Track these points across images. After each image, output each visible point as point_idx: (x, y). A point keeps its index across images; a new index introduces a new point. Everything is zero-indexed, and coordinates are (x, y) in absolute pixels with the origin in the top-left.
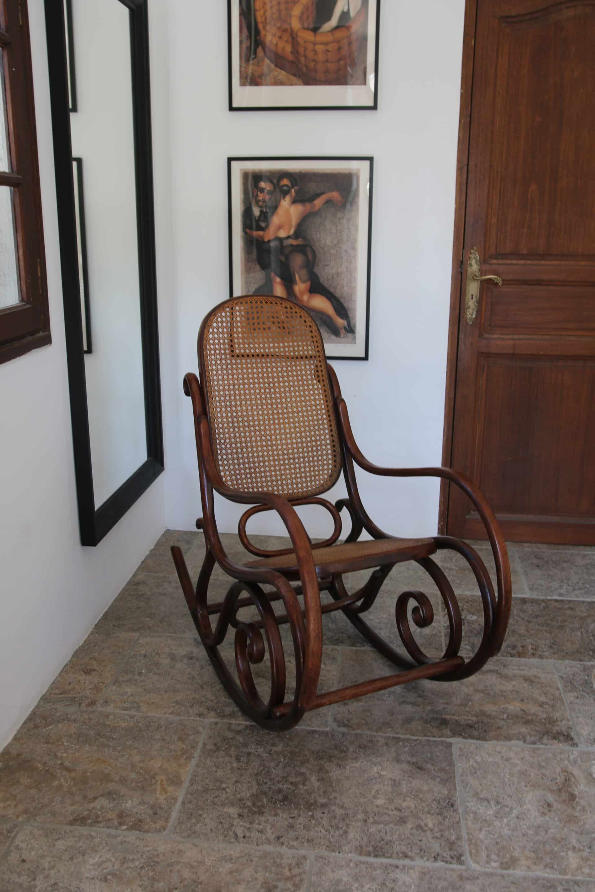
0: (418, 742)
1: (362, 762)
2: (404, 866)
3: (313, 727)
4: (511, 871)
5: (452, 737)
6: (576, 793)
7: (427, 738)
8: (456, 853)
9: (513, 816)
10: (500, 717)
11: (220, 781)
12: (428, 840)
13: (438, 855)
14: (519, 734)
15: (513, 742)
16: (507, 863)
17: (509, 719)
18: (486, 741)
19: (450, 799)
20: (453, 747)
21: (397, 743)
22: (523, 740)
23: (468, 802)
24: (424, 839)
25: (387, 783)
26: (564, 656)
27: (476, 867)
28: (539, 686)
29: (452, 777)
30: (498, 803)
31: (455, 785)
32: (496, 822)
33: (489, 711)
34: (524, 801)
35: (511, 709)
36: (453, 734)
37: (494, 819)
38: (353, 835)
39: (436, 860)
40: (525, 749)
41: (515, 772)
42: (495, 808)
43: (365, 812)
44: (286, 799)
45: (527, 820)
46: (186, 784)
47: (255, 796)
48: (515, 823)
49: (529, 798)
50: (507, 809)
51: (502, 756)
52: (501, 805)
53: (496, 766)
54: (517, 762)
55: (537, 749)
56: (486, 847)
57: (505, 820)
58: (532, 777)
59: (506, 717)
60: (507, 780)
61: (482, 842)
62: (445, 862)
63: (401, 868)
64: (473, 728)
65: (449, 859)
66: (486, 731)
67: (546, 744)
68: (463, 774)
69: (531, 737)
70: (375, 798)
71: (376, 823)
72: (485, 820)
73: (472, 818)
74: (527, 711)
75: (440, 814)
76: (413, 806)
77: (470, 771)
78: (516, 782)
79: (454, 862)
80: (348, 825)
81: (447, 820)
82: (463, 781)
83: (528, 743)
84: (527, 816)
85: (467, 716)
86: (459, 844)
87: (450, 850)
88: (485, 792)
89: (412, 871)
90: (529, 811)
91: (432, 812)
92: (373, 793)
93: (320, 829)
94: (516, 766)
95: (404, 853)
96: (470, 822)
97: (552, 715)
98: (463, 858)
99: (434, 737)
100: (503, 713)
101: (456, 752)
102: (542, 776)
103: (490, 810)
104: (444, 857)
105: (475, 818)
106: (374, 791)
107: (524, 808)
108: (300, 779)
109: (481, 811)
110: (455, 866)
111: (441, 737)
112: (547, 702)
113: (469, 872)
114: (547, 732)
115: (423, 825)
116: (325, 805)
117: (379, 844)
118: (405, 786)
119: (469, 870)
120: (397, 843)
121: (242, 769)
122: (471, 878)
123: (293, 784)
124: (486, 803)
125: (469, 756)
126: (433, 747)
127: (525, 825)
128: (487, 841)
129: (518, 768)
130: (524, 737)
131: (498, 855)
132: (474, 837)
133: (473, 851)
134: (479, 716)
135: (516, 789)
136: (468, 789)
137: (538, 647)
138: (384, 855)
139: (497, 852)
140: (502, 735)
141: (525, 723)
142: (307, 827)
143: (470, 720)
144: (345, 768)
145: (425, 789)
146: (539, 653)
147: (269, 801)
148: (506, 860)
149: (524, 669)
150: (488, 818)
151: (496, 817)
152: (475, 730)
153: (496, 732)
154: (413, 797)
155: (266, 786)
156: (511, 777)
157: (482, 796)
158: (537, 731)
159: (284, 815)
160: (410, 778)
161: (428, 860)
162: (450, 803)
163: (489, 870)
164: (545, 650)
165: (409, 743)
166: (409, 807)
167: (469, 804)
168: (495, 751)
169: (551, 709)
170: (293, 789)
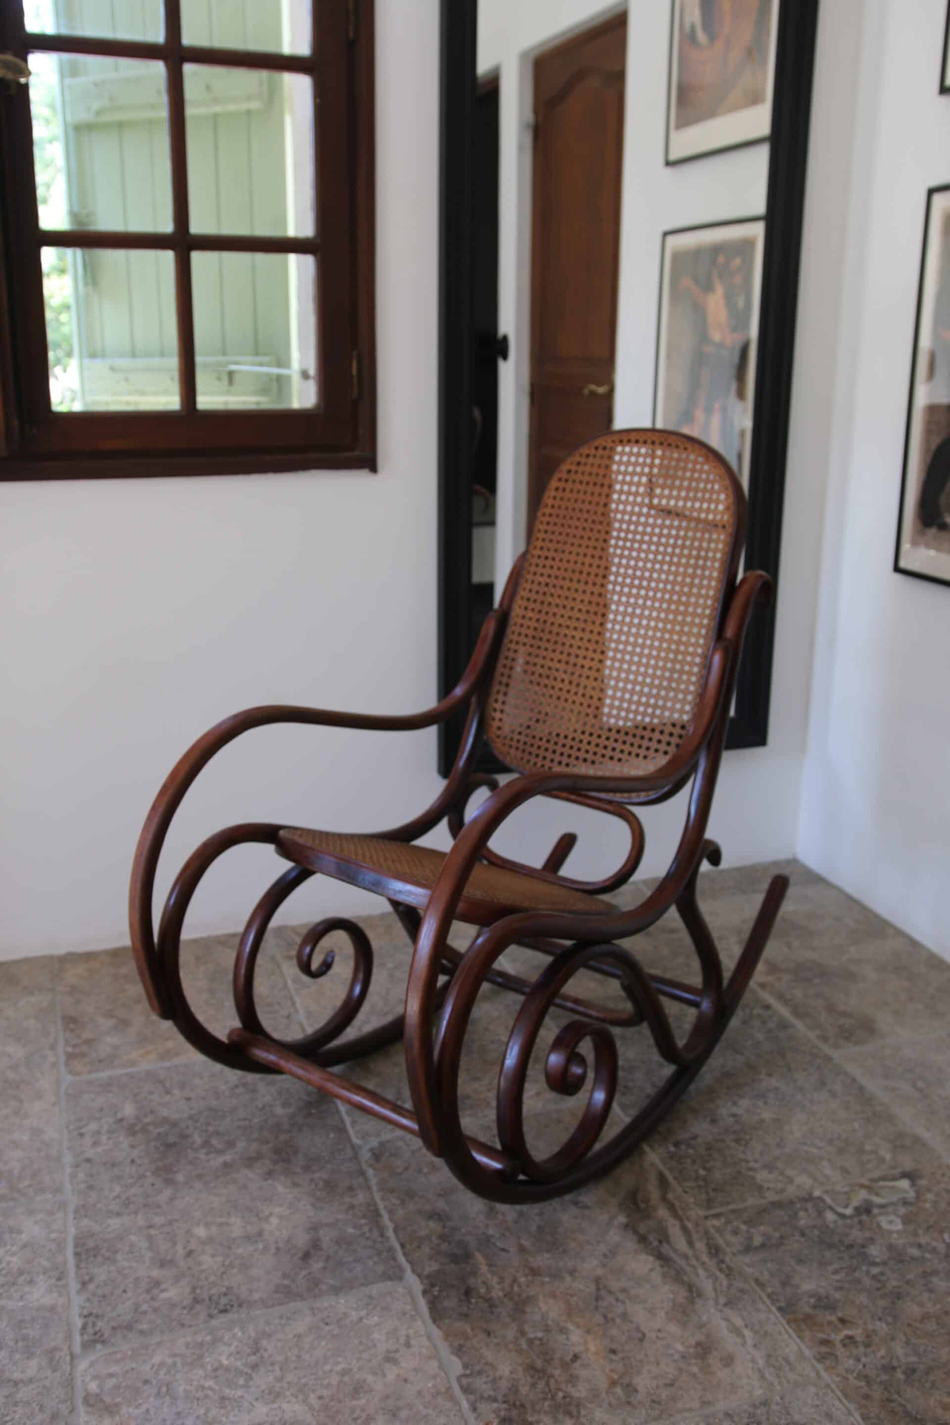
0: (379, 1239)
1: (290, 1193)
2: (65, 1286)
4: (81, 1409)
5: (419, 1276)
7: (398, 1247)
8: (106, 1336)
9: (227, 1392)
10: (527, 1328)
11: (182, 1086)
12: (129, 1299)
13: (97, 1316)
14: (486, 1364)
15: (454, 1358)
16: (102, 1401)
17: (530, 1342)
18: (434, 1321)
19: (240, 1306)
20: (389, 1283)
21: (364, 1217)
22: (468, 1372)
23: (242, 1329)
24: (129, 1294)
25: (249, 1228)
26: (867, 1397)
27: (82, 1365)
28: (695, 1369)
29: (300, 1297)
30: (255, 1367)
31: (281, 1304)
32: (201, 1372)
33: (540, 1309)
34: (274, 1402)
35: (567, 1339)
36: (429, 1276)
37: (209, 1367)
38: (115, 1223)
39: (85, 1317)
40: (439, 1380)
41: (357, 1376)
42: (239, 1364)
43: (171, 1223)
44: (169, 1146)
45: (223, 1411)
46: (167, 1064)
47: (165, 1120)
48: (207, 1396)
49: (285, 1406)
50: (241, 1381)
51: (397, 1351)
52: (250, 1372)
53: (361, 1347)
54: (392, 1373)
55: (452, 1398)
56: (133, 1369)
57: (210, 1383)
58: (354, 1402)
59: (532, 1336)
60: (327, 1368)
61: (144, 1361)
62: (84, 1327)
63: (59, 1283)
64: (463, 1298)
65: (90, 1330)
66: (466, 1315)
67: (475, 1409)
68: (318, 1309)
69: (486, 1383)
70: (207, 1225)
71: (150, 1238)
72: (201, 1357)
73: (200, 1340)
74: (577, 1365)
75: (196, 1301)
76: (205, 1267)
77: (328, 1317)
78: (326, 1381)
79: (86, 1338)
80: (136, 1213)
81: (185, 1312)
82: (295, 1313)
83: (464, 1381)
84: (233, 1410)
85: (499, 1283)
86: (130, 1335)
87: (114, 1328)
88: (279, 1344)
89: (55, 1295)
90: (249, 1411)
91: (198, 1291)
92: (219, 1220)
93: (118, 1189)
94: (375, 1374)
95: (91, 1280)
96: (189, 1339)
97: (589, 1405)
98: (99, 1347)
99: (405, 1254)
100: (547, 1330)
101: (376, 1289)
102: (364, 1415)
103: (232, 1359)
104: (94, 1324)
105: (202, 1344)
106: (223, 1220)
107: (255, 1403)
108: (220, 1146)
109: (224, 1348)
110: (77, 1339)
111: (410, 1262)
112: (636, 1391)
113: (68, 1358)
114: (522, 1405)
115: (163, 1287)
116: (169, 1182)
117: (103, 1251)
118: (251, 1248)
119: (72, 1357)
120: (112, 1268)
121: (217, 1095)
122: (54, 1363)
123: (206, 1144)
124: (248, 1350)
125: (375, 1307)
126: (376, 1259)
127: (208, 1410)
128: (148, 1368)
129: (370, 1379)
130: (480, 1373)
131: (117, 1387)
132: (153, 1350)
133: (119, 1356)
134: (511, 1299)
135: (305, 1385)
136: (277, 1321)
137: (867, 1345)
138: (81, 1260)
139: (124, 1384)
140: (467, 1338)
141: (531, 1368)
142: (119, 1178)
143: (489, 1289)
144: (266, 1180)
145: (255, 1272)
146: (840, 1351)
147: (159, 1134)
148: (108, 1399)
149: (744, 1337)
150: (208, 1360)
151: (215, 1370)
152: (461, 1301)
153: (473, 1329)
154: (227, 1263)
155: (190, 1123)
156: (338, 1373)
157: (264, 1343)
158: (514, 1389)
159: (135, 1153)
160: (273, 1250)
161: (83, 1308)
162: (229, 1307)
163: (78, 1382)
164: (863, 1359)
165: (370, 1230)
166: (200, 1263)
167: (236, 1330)
168: (408, 1337)
169: (614, 1402)
170: (195, 1146)
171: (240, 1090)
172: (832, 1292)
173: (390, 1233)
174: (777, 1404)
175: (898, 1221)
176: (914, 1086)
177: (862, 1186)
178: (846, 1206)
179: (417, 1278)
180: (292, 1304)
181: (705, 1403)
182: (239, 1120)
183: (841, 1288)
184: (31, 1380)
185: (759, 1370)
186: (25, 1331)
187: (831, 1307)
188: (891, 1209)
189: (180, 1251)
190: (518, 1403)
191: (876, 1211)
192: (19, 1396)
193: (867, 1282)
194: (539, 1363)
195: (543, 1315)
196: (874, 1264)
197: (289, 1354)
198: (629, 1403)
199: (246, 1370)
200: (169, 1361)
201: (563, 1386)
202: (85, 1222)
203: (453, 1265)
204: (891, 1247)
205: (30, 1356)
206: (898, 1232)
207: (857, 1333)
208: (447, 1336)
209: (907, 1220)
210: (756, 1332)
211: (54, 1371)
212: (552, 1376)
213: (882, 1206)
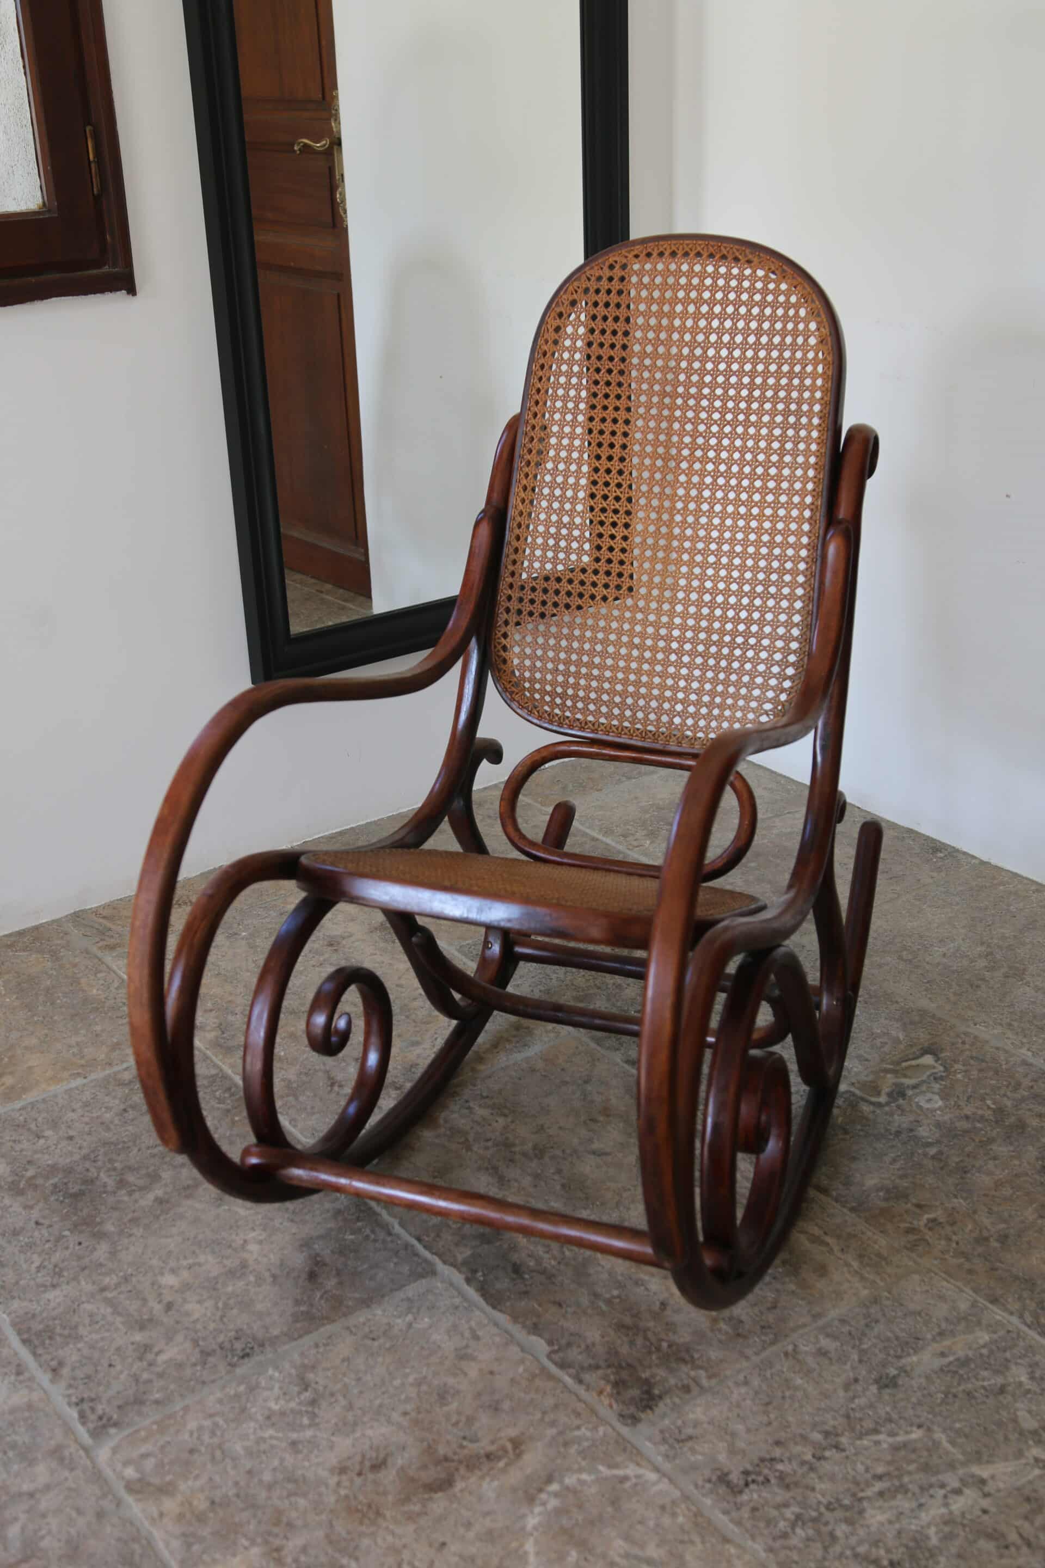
0: (389, 1239)
1: (257, 1213)
2: (32, 1379)
3: (295, 1126)
4: (129, 1499)
5: (453, 1265)
6: (459, 1485)
7: (414, 1242)
8: (115, 1417)
9: (294, 1436)
10: (599, 1290)
11: (54, 1125)
12: (121, 1372)
13: (92, 1400)
14: (571, 1334)
15: (534, 1338)
16: (149, 1484)
17: (609, 1302)
18: (494, 1307)
19: (262, 1345)
20: (424, 1281)
21: (358, 1219)
22: (556, 1347)
23: (276, 1368)
24: (119, 1367)
25: (228, 1263)
26: (970, 1272)
27: (103, 1454)
28: (792, 1287)
29: (328, 1319)
30: (313, 1402)
31: (308, 1332)
32: (252, 1424)
33: (603, 1267)
34: (353, 1431)
35: (647, 1289)
36: (465, 1263)
37: (260, 1418)
38: (54, 1296)
39: (77, 1404)
40: (528, 1363)
41: (436, 1382)
42: (293, 1405)
43: (126, 1279)
44: (76, 1196)
45: (300, 1456)
46: (18, 1104)
47: (54, 1169)
48: (272, 1447)
49: (369, 1432)
50: (306, 1421)
51: (467, 1346)
52: (310, 1409)
53: (425, 1353)
54: (473, 1371)
55: (551, 1377)
56: (169, 1443)
57: (271, 1432)
58: (445, 1409)
59: (608, 1296)
60: (397, 1382)
61: (178, 1431)
62: (82, 1416)
63: (21, 1378)
64: (515, 1276)
65: (93, 1417)
66: (526, 1293)
67: (580, 1382)
68: (355, 1326)
69: (581, 1353)
70: (173, 1271)
71: (108, 1302)
72: (243, 1410)
73: (232, 1392)
74: (668, 1312)
75: (206, 1354)
76: (196, 1316)
77: (371, 1332)
78: (403, 1397)
79: (91, 1426)
80: (75, 1279)
81: (199, 1368)
82: (330, 1337)
83: (556, 1357)
84: (311, 1452)
85: (547, 1252)
86: (145, 1409)
87: (119, 1407)
88: (329, 1374)
89: (25, 1392)
90: (332, 1448)
91: (201, 1343)
92: (185, 1263)
93: (37, 1260)
94: (455, 1375)
95: (61, 1364)
96: (219, 1395)
97: (700, 1348)
98: (112, 1431)
99: (425, 1247)
100: (620, 1286)
101: (412, 1290)
102: (463, 1419)
103: (282, 1402)
104: (93, 1410)
105: (237, 1396)
106: (191, 1261)
107: (334, 1439)
108: (141, 1183)
109: (266, 1393)
110: (82, 1432)
111: (436, 1254)
112: (741, 1322)
113: (82, 1453)
114: (629, 1365)
115: (156, 1349)
116: (101, 1236)
117: (58, 1330)
118: (241, 1284)
119: (86, 1450)
120: (80, 1345)
121: (106, 1126)
122: (67, 1462)
123: (122, 1183)
124: (296, 1389)
125: (419, 1309)
126: (395, 1260)
127: (282, 1460)
128: (186, 1436)
129: (451, 1381)
130: (569, 1345)
131: (160, 1465)
132: (182, 1417)
133: (143, 1433)
134: (567, 1265)
135: (381, 1406)
136: (313, 1351)
137: (953, 1224)
138: (35, 1347)
139: (166, 1461)
140: (539, 1316)
141: (621, 1327)
142: (30, 1246)
143: (539, 1261)
144: (219, 1206)
145: (259, 1307)
146: (929, 1236)
147: (55, 1186)
148: (156, 1481)
149: (828, 1244)
150: (254, 1410)
151: (268, 1418)
152: (513, 1280)
153: (540, 1305)
154: (220, 1305)
155: (87, 1165)
156: (412, 1385)
157: (310, 1376)
158: (613, 1352)
159: (35, 1214)
160: (270, 1280)
161: (69, 1396)
162: (248, 1350)
163: (108, 1473)
164: (954, 1237)
165: (373, 1231)
166: (187, 1314)
167: (270, 1372)
168: (473, 1331)
169: (723, 1338)
170: (109, 1189)
171: (131, 1114)
172: (898, 1181)
173: (397, 1229)
174: (888, 1299)
175: (937, 1097)
176: (900, 958)
177: (887, 1071)
178: (879, 1094)
179: (452, 1269)
180: (322, 1329)
181: (816, 1317)
182: (148, 1148)
183: (905, 1176)
184: (48, 1488)
185: (856, 1272)
186: (8, 1439)
187: (902, 1195)
188: (924, 1088)
189: (158, 1308)
190: (624, 1364)
191: (910, 1093)
192: (43, 1505)
193: (929, 1164)
194: (628, 1320)
195: (610, 1274)
196: (929, 1145)
197: (346, 1379)
198: (738, 1335)
199: (304, 1409)
200: (207, 1423)
201: (664, 1337)
202: (16, 1304)
203: (486, 1246)
204: (938, 1125)
205: (32, 1463)
206: (939, 1109)
207: (938, 1214)
208: (515, 1318)
209: (944, 1095)
210: (839, 1237)
211: (72, 1470)
212: (648, 1329)
213: (914, 1087)
